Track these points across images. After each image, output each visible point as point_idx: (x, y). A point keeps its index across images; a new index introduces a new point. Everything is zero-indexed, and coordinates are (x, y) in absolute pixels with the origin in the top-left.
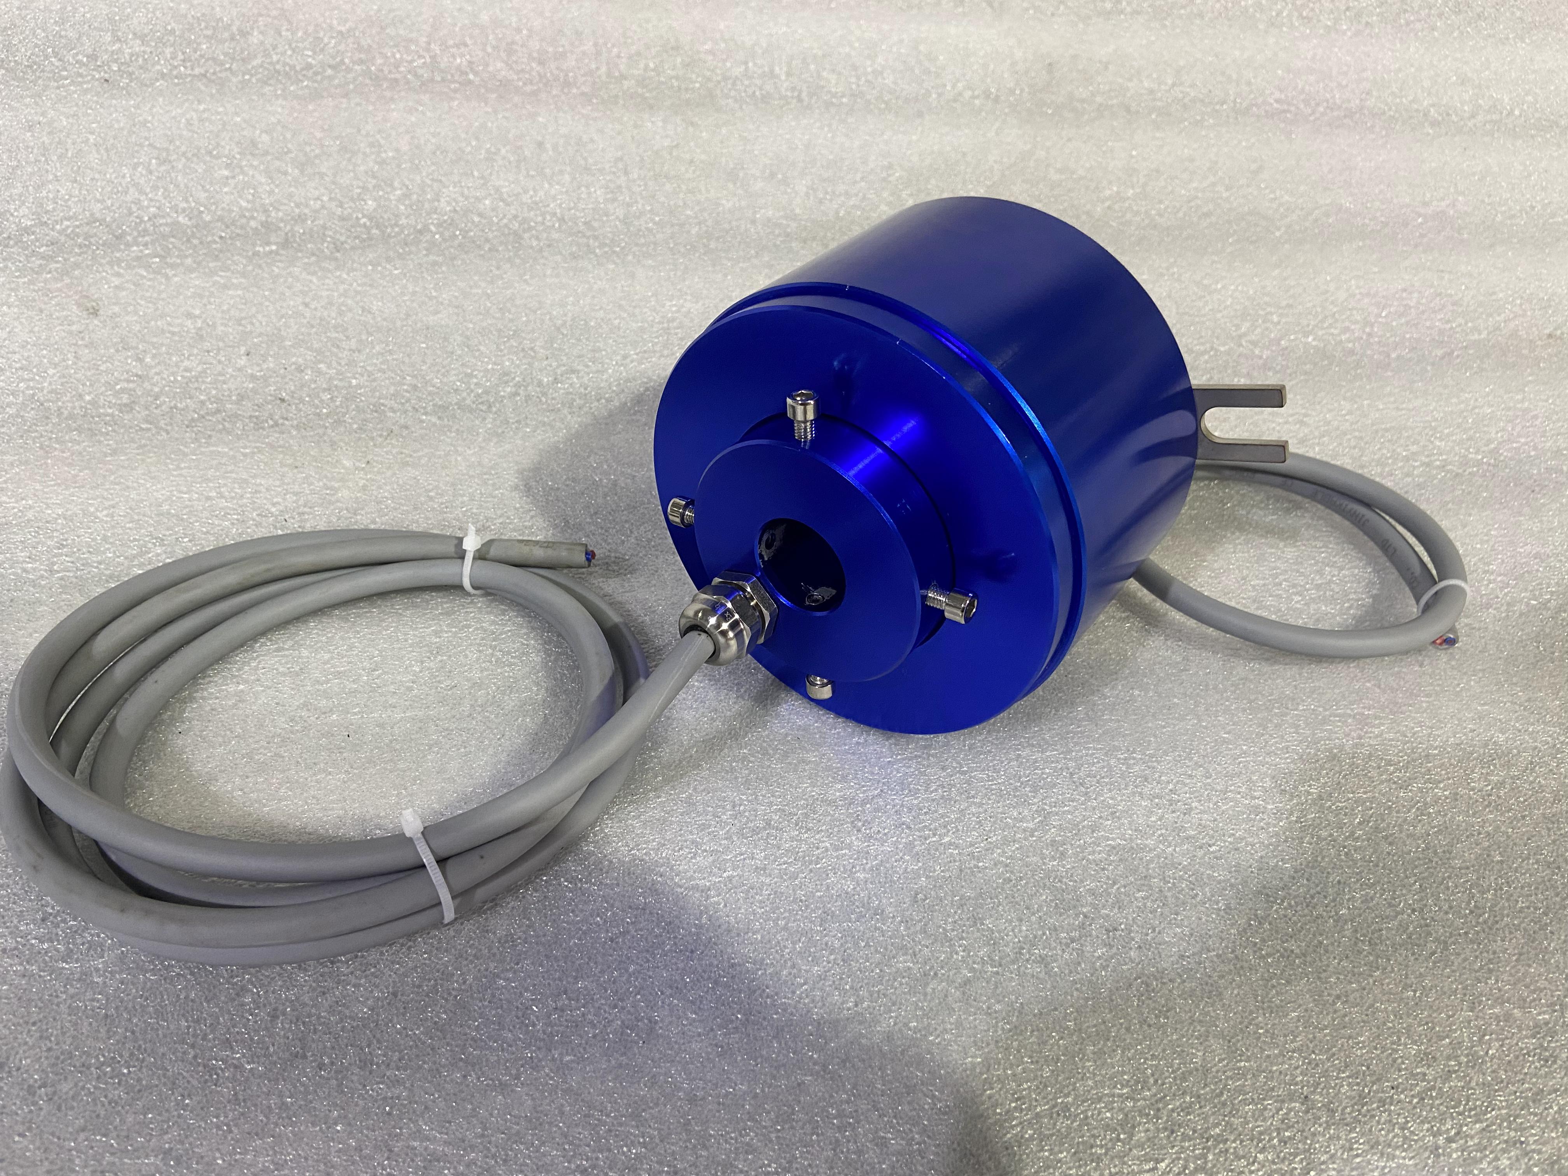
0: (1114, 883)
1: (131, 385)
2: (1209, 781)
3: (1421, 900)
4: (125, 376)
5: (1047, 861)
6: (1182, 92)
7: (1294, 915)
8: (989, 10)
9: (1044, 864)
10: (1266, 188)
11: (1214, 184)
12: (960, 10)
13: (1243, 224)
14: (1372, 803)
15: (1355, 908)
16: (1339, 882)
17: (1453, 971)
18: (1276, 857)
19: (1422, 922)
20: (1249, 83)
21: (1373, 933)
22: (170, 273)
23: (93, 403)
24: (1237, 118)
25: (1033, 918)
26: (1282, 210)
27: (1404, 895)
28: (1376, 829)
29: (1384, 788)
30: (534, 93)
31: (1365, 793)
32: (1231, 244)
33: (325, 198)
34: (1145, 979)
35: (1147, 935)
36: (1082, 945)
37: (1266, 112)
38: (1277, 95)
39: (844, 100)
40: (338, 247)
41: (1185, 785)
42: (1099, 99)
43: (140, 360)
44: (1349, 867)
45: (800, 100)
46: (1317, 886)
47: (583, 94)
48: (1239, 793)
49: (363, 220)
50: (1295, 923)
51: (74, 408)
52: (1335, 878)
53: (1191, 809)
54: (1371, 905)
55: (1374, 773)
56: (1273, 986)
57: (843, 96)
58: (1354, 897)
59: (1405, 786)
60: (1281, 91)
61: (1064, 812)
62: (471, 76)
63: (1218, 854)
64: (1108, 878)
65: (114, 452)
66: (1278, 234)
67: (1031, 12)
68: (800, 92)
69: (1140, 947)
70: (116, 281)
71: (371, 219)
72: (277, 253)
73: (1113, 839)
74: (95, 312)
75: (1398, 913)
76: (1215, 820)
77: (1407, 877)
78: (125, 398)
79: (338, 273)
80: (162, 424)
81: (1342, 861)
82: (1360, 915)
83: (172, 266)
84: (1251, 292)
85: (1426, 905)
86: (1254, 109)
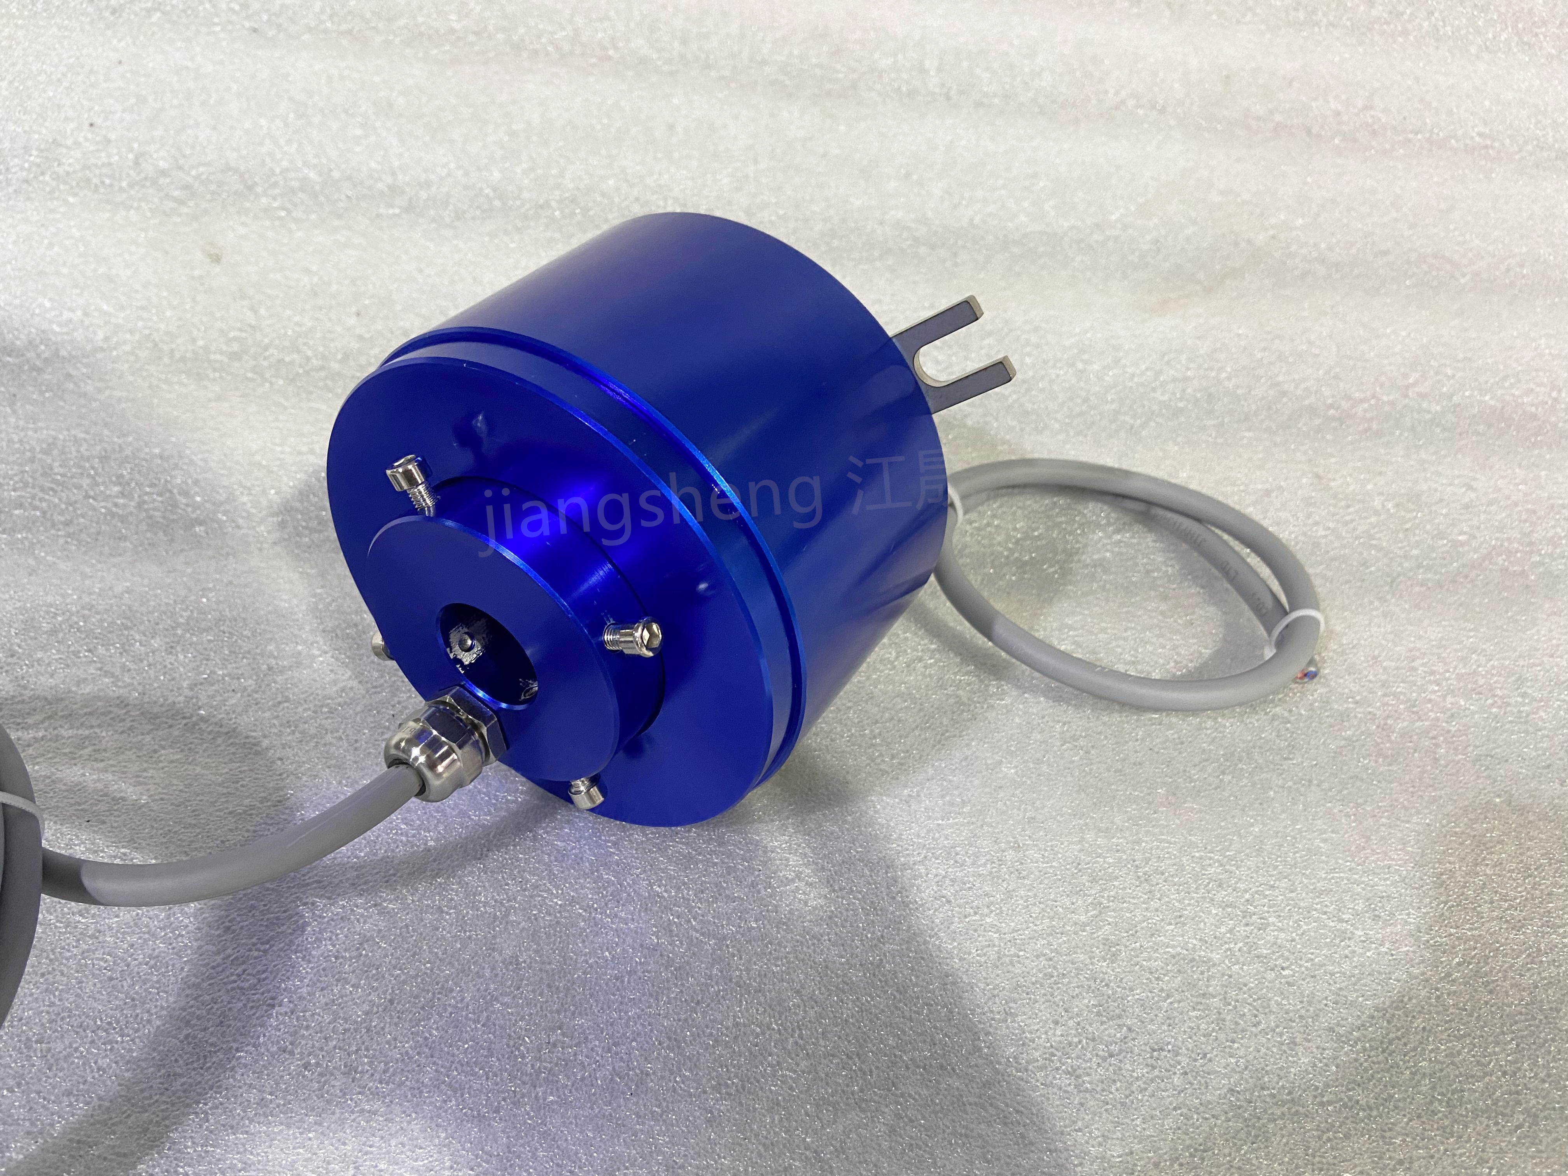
0: (1168, 996)
1: (244, 335)
2: (1293, 895)
3: (1515, 1062)
4: (239, 325)
5: (1095, 960)
6: (1373, 117)
7: (1366, 1061)
8: (1167, 13)
9: (1092, 964)
10: (1455, 230)
11: (1396, 220)
12: (1135, 10)
13: (1425, 267)
14: (1476, 942)
15: (1437, 1061)
16: (1424, 1029)
17: (1541, 1152)
18: (1356, 991)
19: (1513, 1088)
20: (1450, 113)
21: (1453, 1094)
22: (293, 226)
23: (206, 348)
24: (1430, 150)
25: (1071, 1023)
26: (1470, 255)
27: (1495, 1053)
28: (1477, 973)
29: (1494, 926)
30: (672, 74)
31: (1470, 929)
32: (1408, 287)
33: (452, 166)
34: (1185, 1111)
35: (1196, 1060)
36: (1121, 1061)
37: (1466, 145)
38: (1481, 129)
39: (996, 101)
40: (459, 216)
41: (1265, 897)
42: (1278, 117)
43: (253, 309)
44: (1438, 1013)
45: (948, 98)
46: (1398, 1030)
47: (723, 78)
48: (1325, 913)
49: (486, 191)
50: (1366, 1070)
51: (186, 351)
52: (1419, 1023)
53: (1268, 924)
54: (1457, 1060)
55: (1485, 908)
56: (1329, 1140)
57: (995, 96)
58: (1438, 1048)
59: (1519, 927)
60: (1486, 123)
61: (1121, 909)
62: (611, 52)
63: (1290, 980)
64: (1162, 990)
65: (218, 399)
66: (1462, 281)
67: (1214, 17)
68: (950, 89)
69: (1186, 1073)
70: (242, 230)
71: (495, 190)
72: (398, 216)
73: (1174, 947)
74: (216, 259)
75: (1486, 1074)
76: (1293, 940)
77: (1503, 1033)
78: (235, 347)
79: (455, 242)
80: (267, 376)
81: (1431, 1005)
82: (1441, 1070)
83: (296, 221)
84: (1425, 340)
85: (1519, 1069)
86: (1453, 141)
